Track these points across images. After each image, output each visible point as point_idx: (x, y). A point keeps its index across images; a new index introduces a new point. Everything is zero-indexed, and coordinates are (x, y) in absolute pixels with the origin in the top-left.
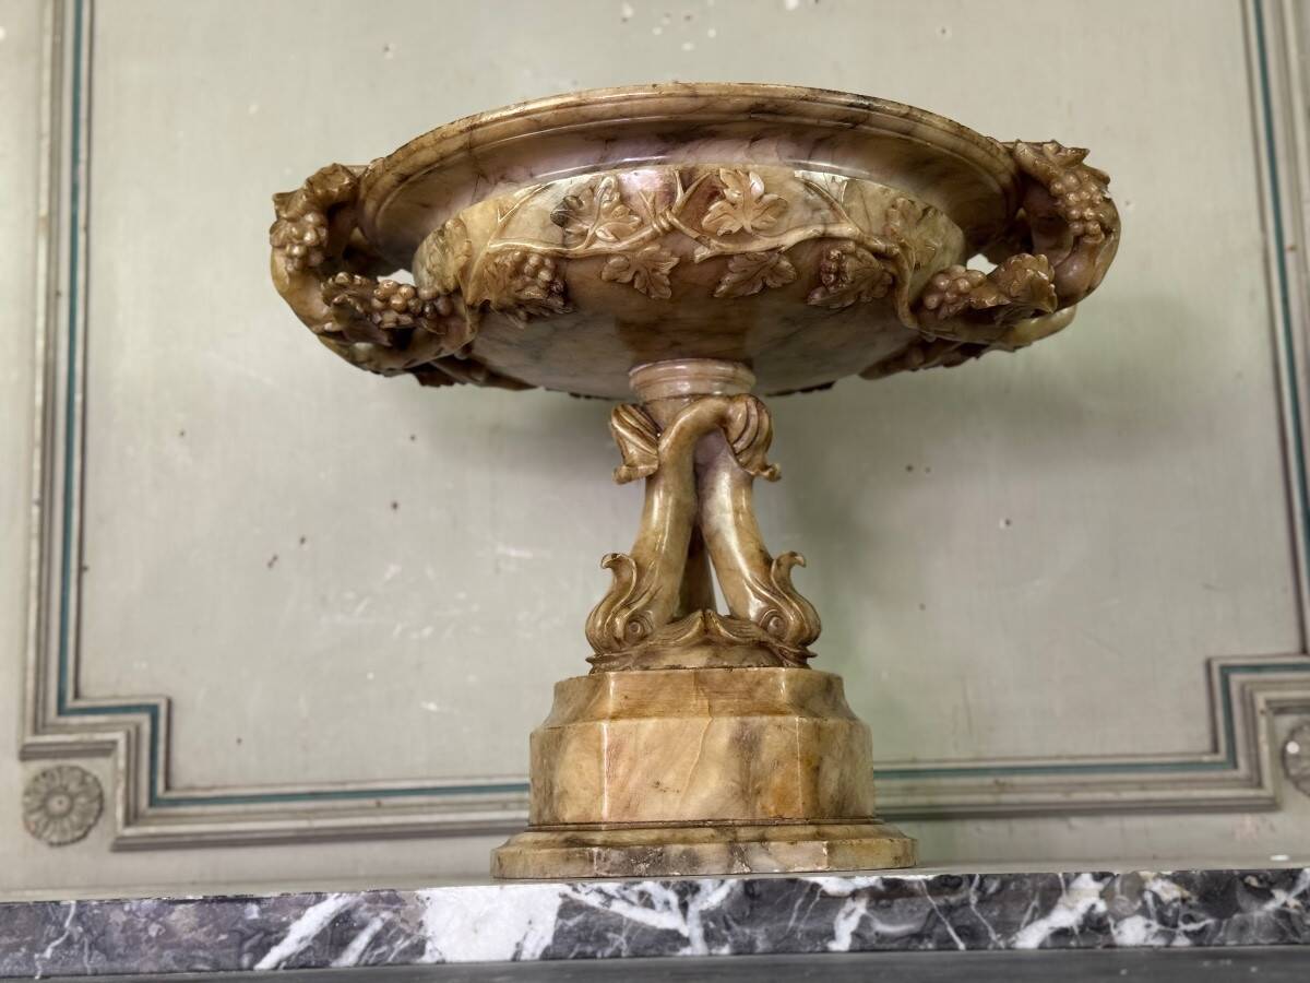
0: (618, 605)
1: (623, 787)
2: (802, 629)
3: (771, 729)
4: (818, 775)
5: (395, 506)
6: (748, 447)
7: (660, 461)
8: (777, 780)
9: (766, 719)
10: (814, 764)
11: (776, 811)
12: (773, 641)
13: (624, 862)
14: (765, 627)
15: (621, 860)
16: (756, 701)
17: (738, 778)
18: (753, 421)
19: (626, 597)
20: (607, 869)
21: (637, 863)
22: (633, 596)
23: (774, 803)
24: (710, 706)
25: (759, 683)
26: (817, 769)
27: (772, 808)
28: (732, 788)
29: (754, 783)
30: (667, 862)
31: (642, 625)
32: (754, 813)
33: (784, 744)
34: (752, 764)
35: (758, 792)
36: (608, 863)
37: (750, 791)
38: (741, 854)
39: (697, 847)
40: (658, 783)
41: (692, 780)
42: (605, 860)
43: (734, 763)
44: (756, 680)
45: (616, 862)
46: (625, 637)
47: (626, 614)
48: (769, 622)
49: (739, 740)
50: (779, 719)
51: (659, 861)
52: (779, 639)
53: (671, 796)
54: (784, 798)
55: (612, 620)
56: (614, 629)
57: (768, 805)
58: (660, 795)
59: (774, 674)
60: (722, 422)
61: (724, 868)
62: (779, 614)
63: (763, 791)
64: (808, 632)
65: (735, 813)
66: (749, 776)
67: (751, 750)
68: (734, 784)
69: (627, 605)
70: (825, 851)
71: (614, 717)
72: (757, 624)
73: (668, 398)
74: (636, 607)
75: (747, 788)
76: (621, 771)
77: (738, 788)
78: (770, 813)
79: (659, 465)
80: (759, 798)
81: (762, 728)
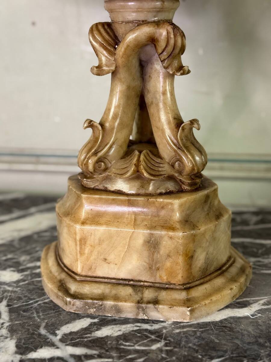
0: (91, 153)
1: (88, 259)
2: (193, 169)
3: (166, 238)
4: (192, 260)
5: (34, 24)
6: (169, 57)
7: (116, 64)
8: (168, 264)
9: (163, 233)
10: (190, 255)
11: (167, 279)
12: (176, 175)
13: (83, 307)
14: (173, 166)
15: (82, 306)
16: (160, 218)
17: (147, 261)
18: (172, 42)
19: (95, 148)
20: (74, 309)
21: (89, 309)
22: (99, 146)
23: (166, 275)
24: (135, 220)
25: (163, 208)
26: (192, 257)
27: (165, 278)
28: (144, 266)
29: (156, 265)
30: (104, 310)
31: (104, 163)
32: (155, 279)
33: (173, 246)
34: (155, 255)
35: (158, 269)
36: (75, 307)
37: (154, 268)
38: (143, 310)
39: (120, 304)
40: (106, 259)
41: (123, 259)
42: (73, 305)
43: (146, 253)
44: (162, 205)
45: (79, 306)
46: (94, 170)
47: (94, 159)
48: (175, 163)
49: (149, 242)
50: (171, 233)
51: (101, 309)
52: (180, 173)
53: (112, 266)
54: (171, 273)
55: (88, 161)
56: (87, 167)
57: (162, 277)
58: (107, 264)
59: (172, 204)
60: (153, 41)
61: (134, 315)
62: (180, 160)
63: (160, 269)
64: (196, 171)
65: (145, 277)
66: (153, 261)
67: (155, 248)
68: (145, 264)
69: (95, 153)
70: (188, 313)
71: (83, 223)
72: (169, 163)
73: (123, 22)
74: (100, 154)
75: (152, 266)
76: (87, 251)
77: (147, 266)
78: (164, 280)
79: (116, 67)
80: (158, 272)
81: (161, 237)
